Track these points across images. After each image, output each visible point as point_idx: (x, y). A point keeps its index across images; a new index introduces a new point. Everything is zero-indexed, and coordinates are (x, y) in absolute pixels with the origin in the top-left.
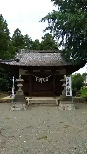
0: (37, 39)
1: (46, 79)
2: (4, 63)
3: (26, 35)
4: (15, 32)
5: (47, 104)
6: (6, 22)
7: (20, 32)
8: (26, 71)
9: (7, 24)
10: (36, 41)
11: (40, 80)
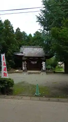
0: (30, 34)
1: (36, 62)
2: (16, 54)
3: (24, 32)
4: (16, 30)
5: (36, 73)
6: (12, 26)
7: (20, 30)
8: (27, 58)
9: (13, 27)
10: (29, 35)
11: (33, 63)
